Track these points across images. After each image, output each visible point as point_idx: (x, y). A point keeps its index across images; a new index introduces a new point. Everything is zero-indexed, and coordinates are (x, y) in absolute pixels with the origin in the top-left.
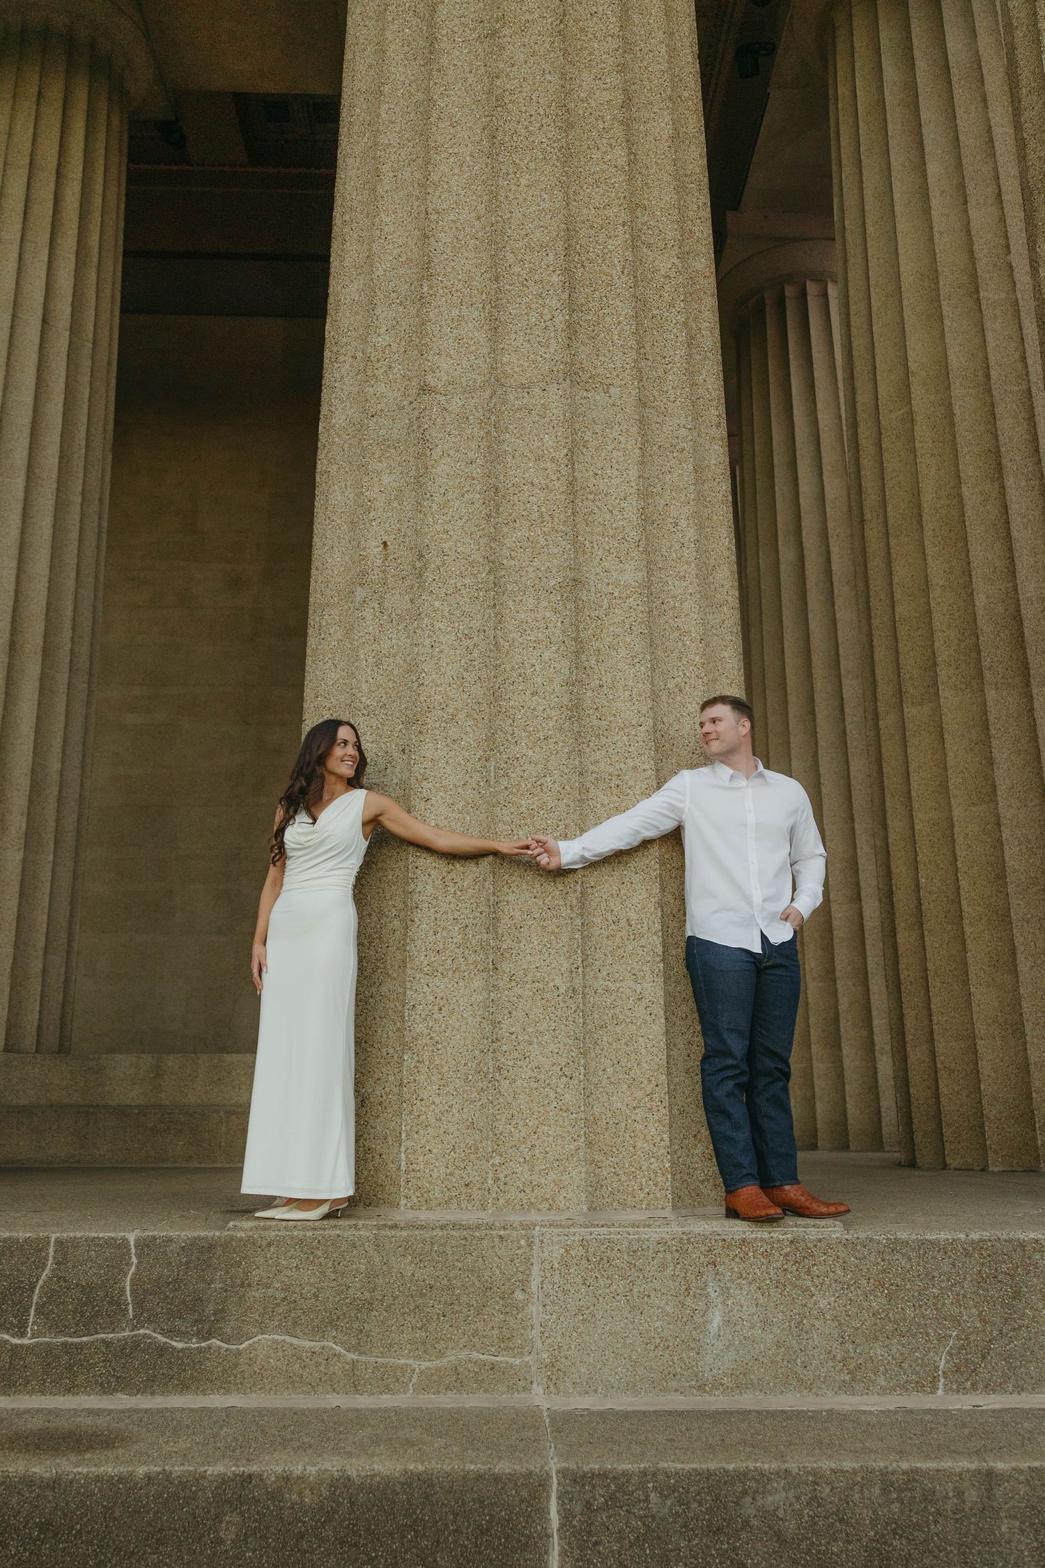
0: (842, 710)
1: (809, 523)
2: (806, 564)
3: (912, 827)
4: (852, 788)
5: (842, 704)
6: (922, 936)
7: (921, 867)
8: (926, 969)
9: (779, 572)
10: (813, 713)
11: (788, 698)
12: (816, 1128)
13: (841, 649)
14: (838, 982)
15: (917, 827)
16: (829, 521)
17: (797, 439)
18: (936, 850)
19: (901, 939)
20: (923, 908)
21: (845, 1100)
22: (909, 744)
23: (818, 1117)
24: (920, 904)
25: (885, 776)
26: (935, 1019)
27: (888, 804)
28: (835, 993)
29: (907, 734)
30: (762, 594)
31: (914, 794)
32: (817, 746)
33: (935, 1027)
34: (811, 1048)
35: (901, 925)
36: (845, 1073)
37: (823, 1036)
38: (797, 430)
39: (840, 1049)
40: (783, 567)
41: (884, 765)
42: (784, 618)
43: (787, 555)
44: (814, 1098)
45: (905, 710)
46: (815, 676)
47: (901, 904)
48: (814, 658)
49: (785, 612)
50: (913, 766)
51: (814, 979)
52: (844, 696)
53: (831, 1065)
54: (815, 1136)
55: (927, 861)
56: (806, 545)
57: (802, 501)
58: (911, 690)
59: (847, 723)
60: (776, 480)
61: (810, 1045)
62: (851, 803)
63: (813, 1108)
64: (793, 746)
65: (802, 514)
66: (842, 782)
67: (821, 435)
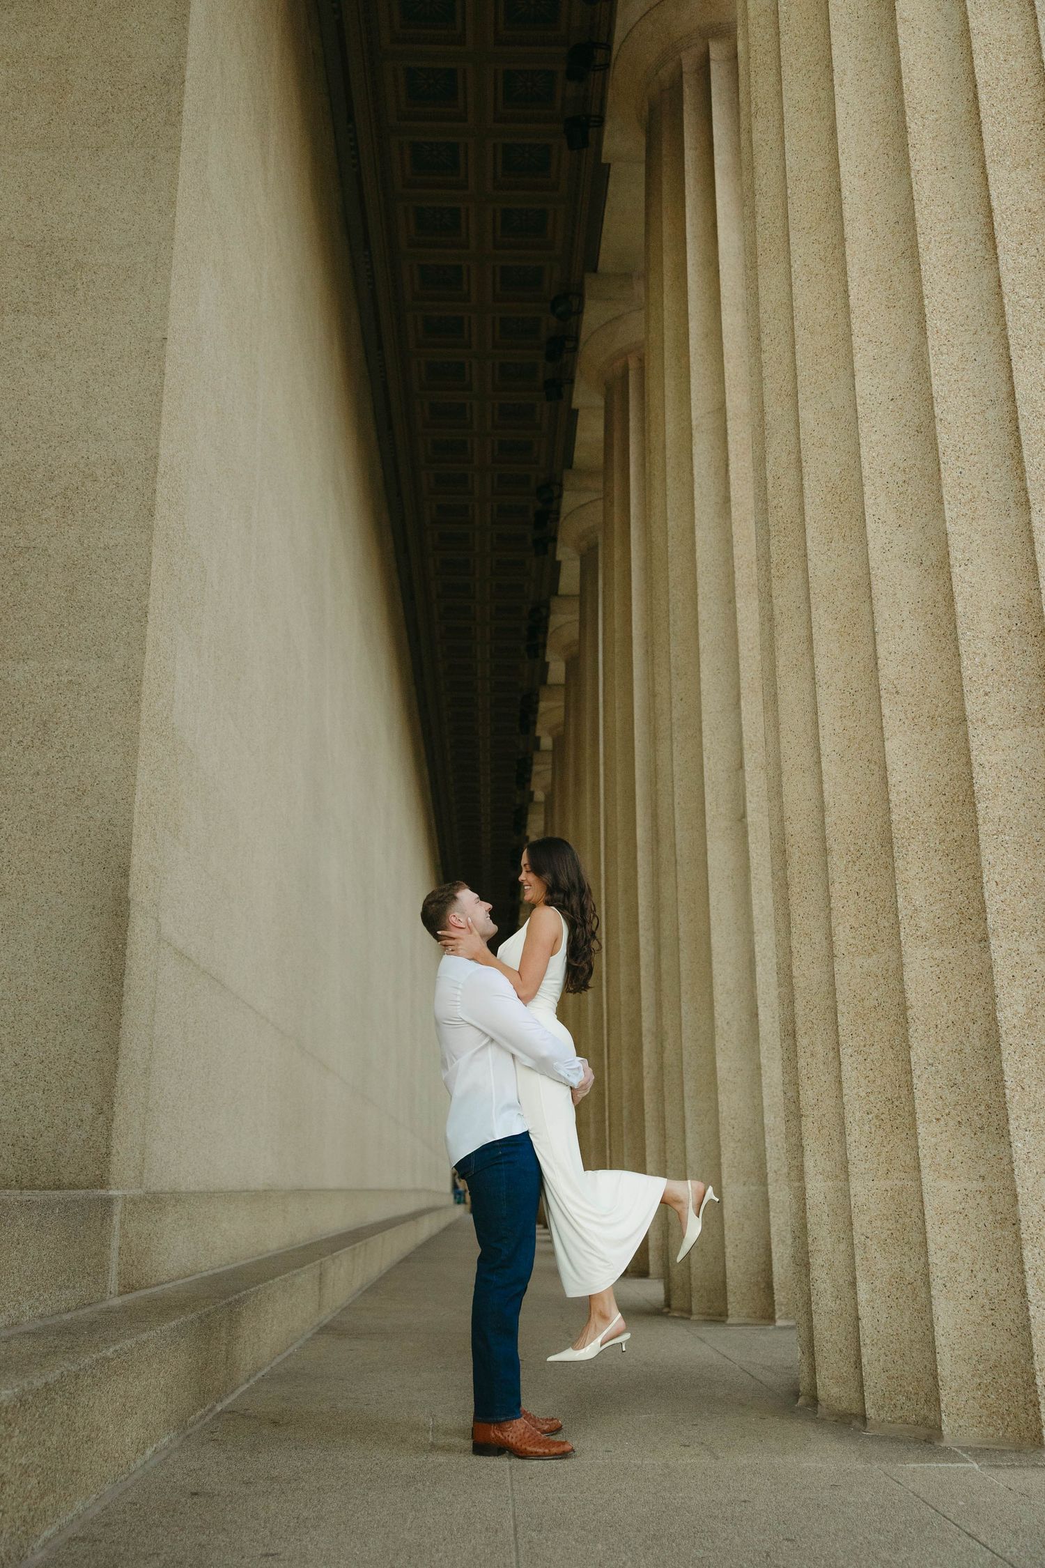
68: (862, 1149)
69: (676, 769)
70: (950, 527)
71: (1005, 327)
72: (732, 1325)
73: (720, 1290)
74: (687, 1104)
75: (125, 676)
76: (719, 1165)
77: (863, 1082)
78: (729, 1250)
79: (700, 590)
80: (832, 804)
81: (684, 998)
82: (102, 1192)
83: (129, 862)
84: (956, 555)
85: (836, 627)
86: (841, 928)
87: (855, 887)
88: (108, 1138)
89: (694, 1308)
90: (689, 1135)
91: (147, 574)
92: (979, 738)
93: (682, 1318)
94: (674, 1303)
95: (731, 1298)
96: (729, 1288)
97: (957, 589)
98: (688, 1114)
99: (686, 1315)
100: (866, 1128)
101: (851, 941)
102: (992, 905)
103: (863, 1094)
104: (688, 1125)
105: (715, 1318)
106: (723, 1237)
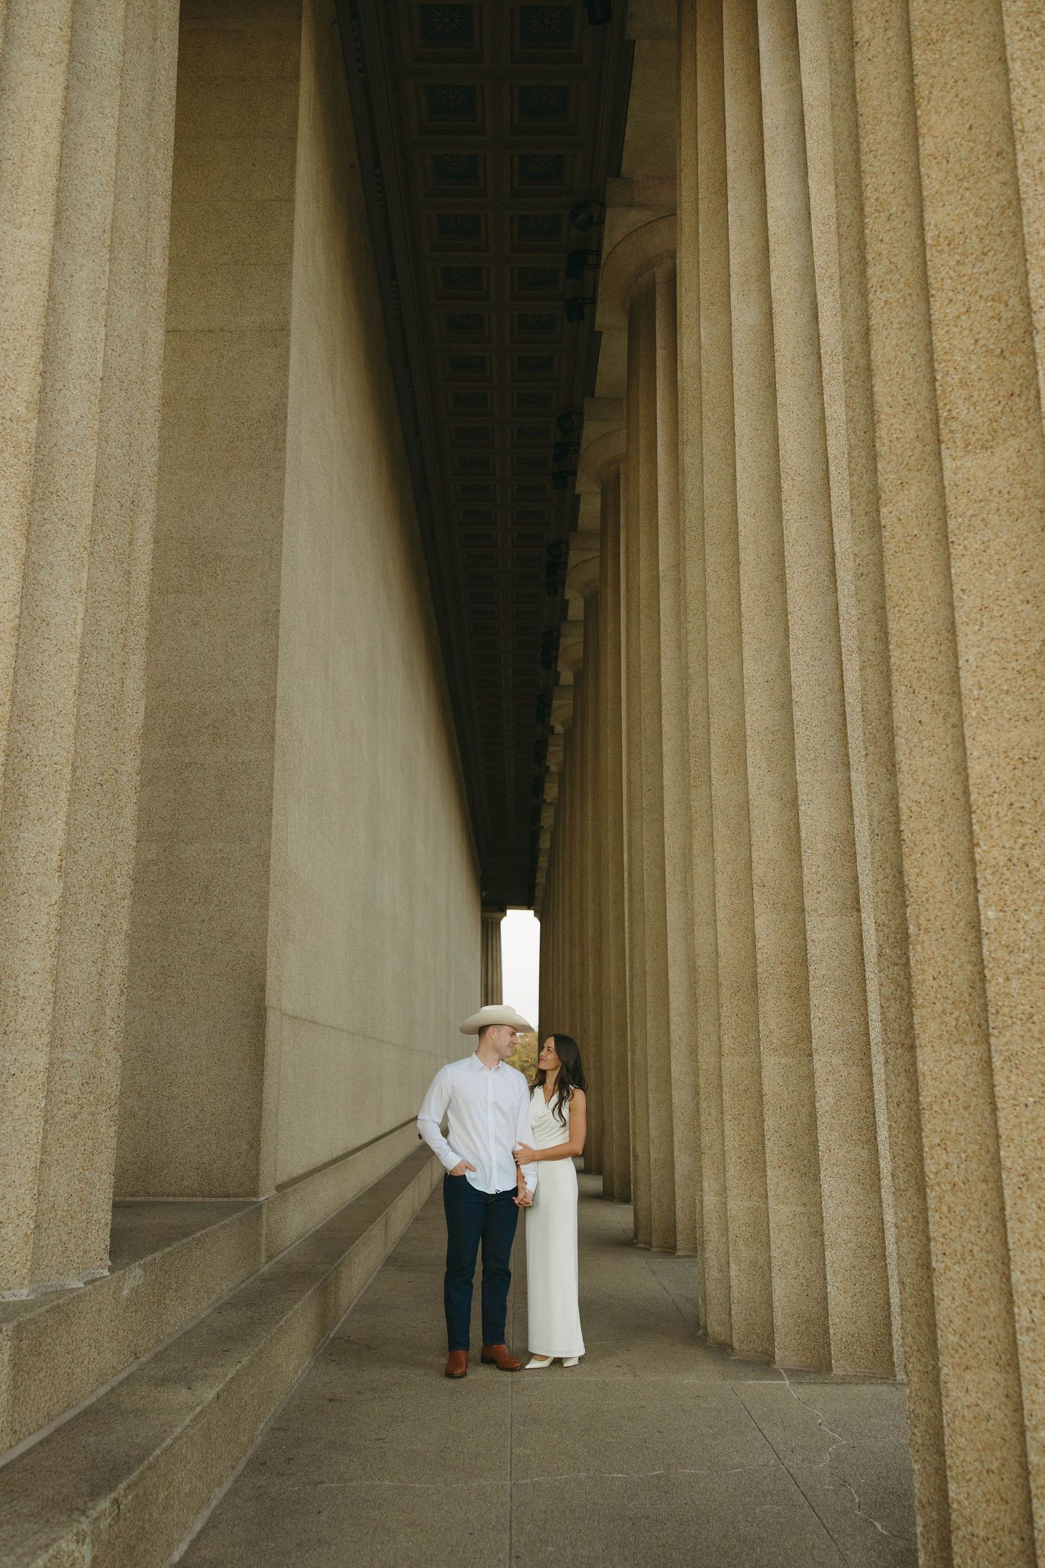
0: (833, 573)
1: (784, 260)
2: (776, 328)
3: (962, 769)
4: (848, 709)
5: (833, 563)
6: (987, 1065)
7: (985, 876)
8: (996, 1162)
9: (731, 345)
10: (781, 579)
11: (741, 555)
12: (772, 1325)
13: (832, 468)
14: (816, 1057)
15: (976, 769)
16: (816, 253)
17: (765, 121)
18: (1027, 830)
19: (926, 1060)
20: (991, 990)
21: (825, 1278)
22: (956, 550)
23: (776, 1304)
24: (983, 979)
25: (893, 640)
26: (1022, 1312)
27: (901, 713)
28: (811, 1076)
29: (952, 524)
30: (704, 386)
31: (967, 681)
32: (787, 637)
33: (1023, 1339)
34: (766, 1176)
35: (929, 1029)
36: (826, 1227)
37: (787, 1153)
38: (766, 108)
39: (817, 1179)
40: (737, 338)
41: (892, 614)
42: (737, 420)
43: (744, 315)
44: (770, 1269)
45: (948, 463)
46: (786, 516)
47: (930, 972)
48: (785, 486)
49: (739, 410)
50: (966, 606)
51: (775, 1050)
52: (837, 549)
53: (802, 1209)
54: (771, 1339)
55: (1002, 861)
56: (775, 296)
57: (770, 222)
58: (963, 411)
59: (840, 596)
60: (731, 194)
61: (765, 1171)
62: (846, 735)
63: (768, 1285)
64: (746, 638)
65: (771, 244)
66: (829, 699)
67: (806, 113)
68: (735, 1180)
69: (645, 843)
70: (799, 778)
71: (839, 640)
72: (679, 1257)
73: (672, 1230)
74: (650, 1095)
75: (259, 854)
76: (672, 1141)
77: (738, 1138)
78: (679, 1203)
79: (664, 708)
80: (722, 954)
81: (649, 1016)
82: (255, 1199)
83: (265, 981)
84: (802, 797)
85: (728, 833)
86: (726, 1037)
87: (735, 1010)
88: (258, 1164)
89: (654, 1243)
90: (651, 1118)
91: (271, 781)
92: (812, 922)
93: (645, 1249)
94: (640, 1238)
95: (679, 1238)
96: (678, 1230)
97: (802, 821)
98: (651, 1102)
99: (648, 1247)
100: (738, 1167)
101: (733, 1046)
102: (815, 1036)
103: (737, 1146)
104: (651, 1110)
105: (669, 1250)
106: (674, 1193)
